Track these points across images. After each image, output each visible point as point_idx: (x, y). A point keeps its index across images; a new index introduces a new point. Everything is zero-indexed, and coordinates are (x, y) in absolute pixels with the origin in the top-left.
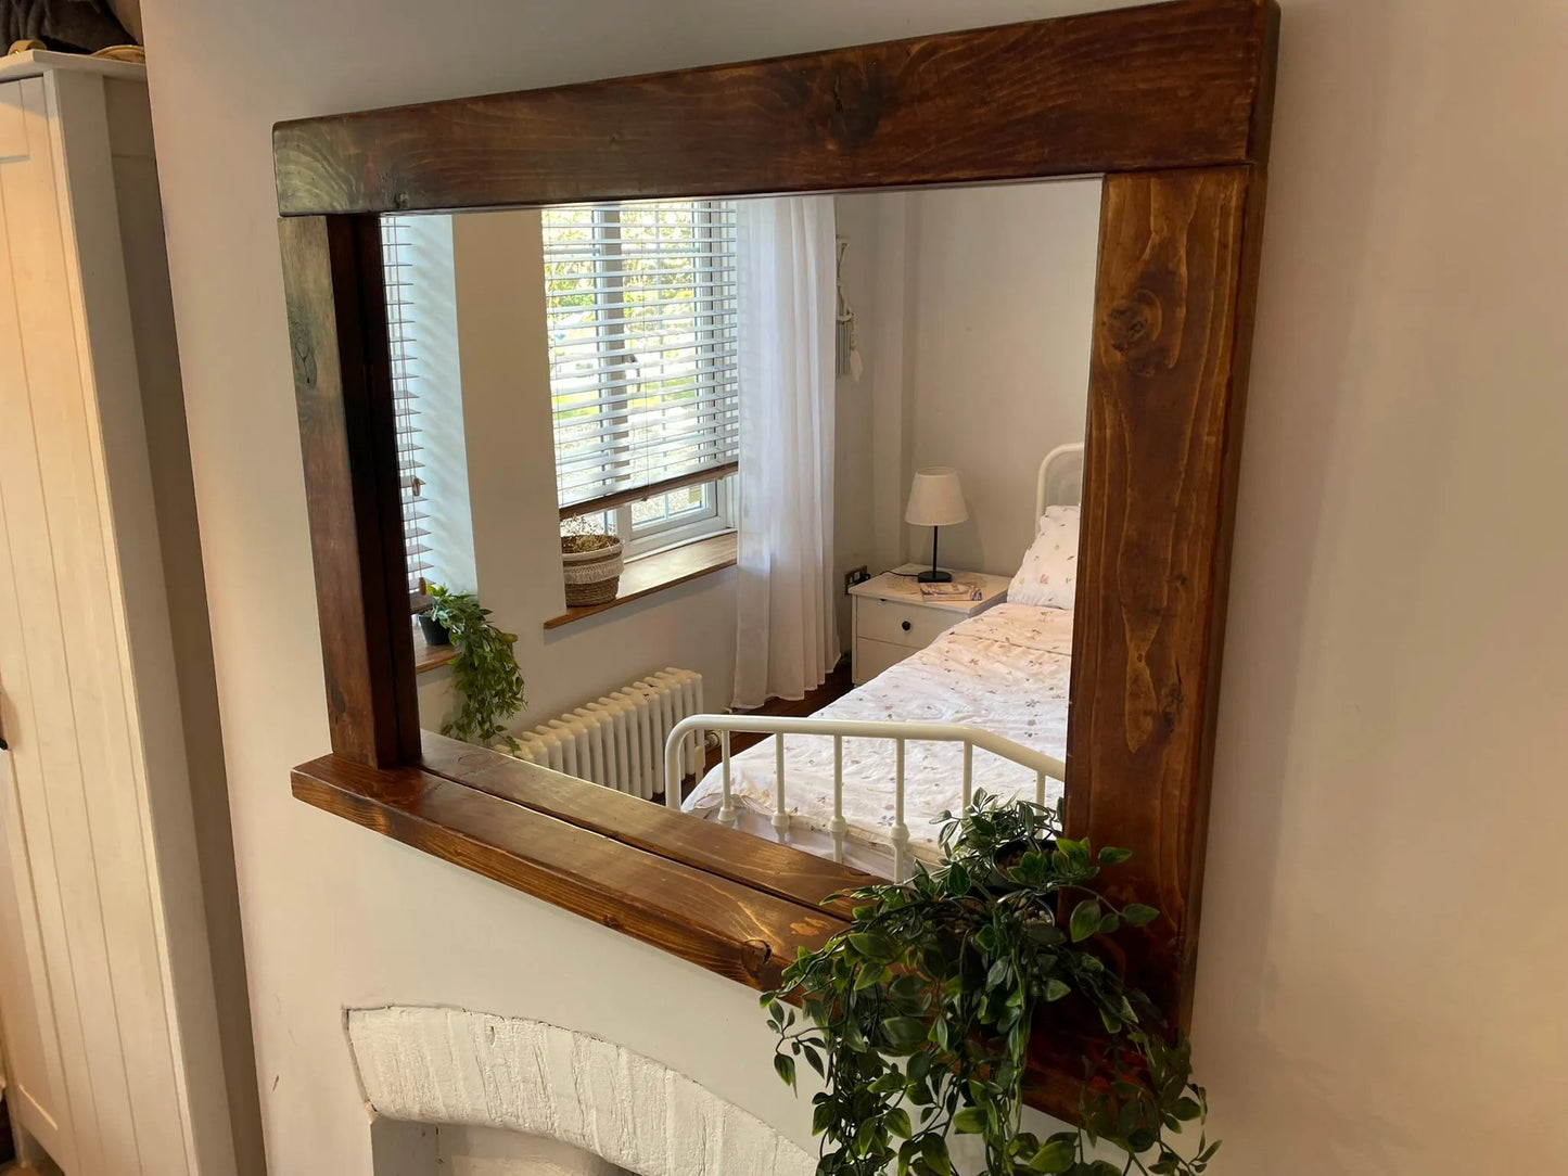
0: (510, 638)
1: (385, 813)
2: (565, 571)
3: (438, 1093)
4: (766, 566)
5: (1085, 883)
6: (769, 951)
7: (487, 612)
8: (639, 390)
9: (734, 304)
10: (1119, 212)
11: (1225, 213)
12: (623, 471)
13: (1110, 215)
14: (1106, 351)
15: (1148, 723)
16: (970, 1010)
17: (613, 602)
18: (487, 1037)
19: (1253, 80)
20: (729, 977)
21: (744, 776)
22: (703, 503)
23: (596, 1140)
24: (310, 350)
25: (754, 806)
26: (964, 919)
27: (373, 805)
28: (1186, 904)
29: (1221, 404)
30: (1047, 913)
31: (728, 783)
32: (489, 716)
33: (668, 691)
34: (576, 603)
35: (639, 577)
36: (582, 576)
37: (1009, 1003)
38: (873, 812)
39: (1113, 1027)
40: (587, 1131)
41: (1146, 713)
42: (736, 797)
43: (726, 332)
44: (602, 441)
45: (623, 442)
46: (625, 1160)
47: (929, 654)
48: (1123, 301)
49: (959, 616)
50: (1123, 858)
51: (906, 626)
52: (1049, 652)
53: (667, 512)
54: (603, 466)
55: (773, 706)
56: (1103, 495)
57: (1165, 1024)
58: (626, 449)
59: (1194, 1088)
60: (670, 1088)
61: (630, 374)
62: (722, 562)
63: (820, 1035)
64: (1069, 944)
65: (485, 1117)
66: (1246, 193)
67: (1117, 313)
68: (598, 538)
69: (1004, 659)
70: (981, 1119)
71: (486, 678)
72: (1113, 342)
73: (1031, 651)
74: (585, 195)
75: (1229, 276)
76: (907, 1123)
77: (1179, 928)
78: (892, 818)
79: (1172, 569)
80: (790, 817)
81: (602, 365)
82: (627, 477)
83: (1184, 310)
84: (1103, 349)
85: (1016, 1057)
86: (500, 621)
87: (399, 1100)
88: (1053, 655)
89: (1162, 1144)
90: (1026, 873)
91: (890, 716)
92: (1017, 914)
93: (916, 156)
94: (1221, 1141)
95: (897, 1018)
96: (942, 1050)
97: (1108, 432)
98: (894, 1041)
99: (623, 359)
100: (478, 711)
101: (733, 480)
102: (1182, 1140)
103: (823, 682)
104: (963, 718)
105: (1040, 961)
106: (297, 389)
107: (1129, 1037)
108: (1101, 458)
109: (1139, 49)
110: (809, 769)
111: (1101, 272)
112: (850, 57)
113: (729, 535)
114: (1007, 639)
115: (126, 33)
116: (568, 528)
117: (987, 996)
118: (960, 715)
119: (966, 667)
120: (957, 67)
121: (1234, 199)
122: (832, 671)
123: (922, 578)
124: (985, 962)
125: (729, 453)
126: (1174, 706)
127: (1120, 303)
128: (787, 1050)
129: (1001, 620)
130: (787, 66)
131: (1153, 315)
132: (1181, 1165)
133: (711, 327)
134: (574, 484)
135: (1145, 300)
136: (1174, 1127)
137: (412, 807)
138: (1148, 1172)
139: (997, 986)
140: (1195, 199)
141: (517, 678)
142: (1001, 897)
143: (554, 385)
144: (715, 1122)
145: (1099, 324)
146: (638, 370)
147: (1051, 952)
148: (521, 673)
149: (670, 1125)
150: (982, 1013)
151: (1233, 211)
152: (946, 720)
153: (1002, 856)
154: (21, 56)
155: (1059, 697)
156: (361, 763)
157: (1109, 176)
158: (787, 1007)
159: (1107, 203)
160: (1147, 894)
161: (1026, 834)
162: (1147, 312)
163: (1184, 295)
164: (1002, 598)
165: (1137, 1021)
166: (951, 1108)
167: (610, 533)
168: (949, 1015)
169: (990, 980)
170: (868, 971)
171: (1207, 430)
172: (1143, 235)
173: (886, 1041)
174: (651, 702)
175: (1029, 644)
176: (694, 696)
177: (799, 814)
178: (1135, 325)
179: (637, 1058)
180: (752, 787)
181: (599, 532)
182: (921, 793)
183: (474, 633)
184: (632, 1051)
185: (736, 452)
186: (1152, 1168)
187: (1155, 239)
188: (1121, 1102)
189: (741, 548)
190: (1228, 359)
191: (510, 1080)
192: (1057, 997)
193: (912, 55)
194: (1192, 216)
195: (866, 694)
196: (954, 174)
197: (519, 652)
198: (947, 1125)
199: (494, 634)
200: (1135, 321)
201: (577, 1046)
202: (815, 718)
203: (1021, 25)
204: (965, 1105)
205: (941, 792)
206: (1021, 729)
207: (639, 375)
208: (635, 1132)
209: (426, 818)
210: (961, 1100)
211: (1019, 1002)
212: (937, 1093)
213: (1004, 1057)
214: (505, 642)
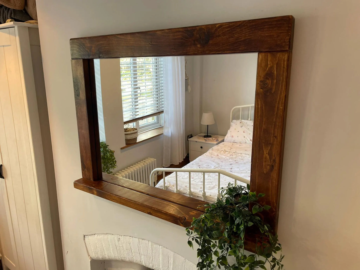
0: (113, 152)
1: (96, 191)
2: (125, 136)
3: (106, 253)
4: (170, 134)
5: (255, 201)
6: (185, 218)
7: (108, 146)
8: (141, 95)
9: (162, 75)
10: (262, 60)
11: (284, 61)
12: (137, 113)
13: (260, 61)
14: (259, 89)
15: (268, 167)
16: (231, 229)
17: (136, 143)
18: (118, 240)
19: (290, 34)
20: (176, 224)
21: (168, 182)
22: (155, 120)
23: (143, 262)
24: (78, 88)
25: (171, 188)
26: (229, 210)
27: (93, 189)
28: (277, 205)
29: (284, 100)
30: (246, 208)
31: (164, 183)
32: (109, 169)
33: (149, 163)
34: (128, 143)
35: (141, 137)
36: (129, 137)
37: (240, 227)
38: (197, 189)
39: (262, 231)
40: (141, 260)
41: (268, 165)
42: (166, 187)
43: (160, 82)
44: (132, 107)
45: (137, 107)
46: (150, 266)
47: (207, 153)
48: (263, 79)
49: (213, 145)
50: (263, 196)
51: (201, 147)
52: (234, 153)
53: (147, 122)
54: (133, 112)
55: (172, 166)
56: (258, 119)
57: (272, 231)
58: (138, 108)
59: (279, 244)
60: (161, 250)
61: (139, 92)
62: (160, 133)
63: (198, 236)
64: (252, 214)
65: (117, 258)
66: (289, 56)
67: (261, 81)
68: (132, 129)
69: (224, 154)
70: (235, 252)
71: (108, 161)
72: (260, 87)
73: (230, 153)
74: (143, 55)
75: (285, 74)
76: (218, 254)
77: (275, 210)
78: (202, 190)
79: (273, 134)
80: (179, 191)
81: (132, 90)
82: (138, 115)
83: (275, 80)
84: (258, 89)
85: (242, 239)
86: (111, 148)
87: (97, 255)
88: (235, 153)
89: (272, 256)
90: (243, 200)
91: (200, 168)
92: (241, 208)
93: (218, 48)
94: (284, 255)
95: (216, 231)
96: (226, 237)
97: (259, 106)
98: (214, 237)
99: (137, 88)
100: (106, 168)
101: (162, 115)
102: (277, 255)
103: (183, 160)
104: (216, 168)
105: (246, 218)
106: (75, 97)
107: (266, 234)
108: (258, 112)
109: (266, 27)
110: (183, 180)
111: (258, 73)
112: (203, 27)
113: (161, 128)
114: (225, 150)
115: (31, 17)
116: (126, 126)
117: (235, 226)
118: (215, 167)
119: (216, 156)
120: (227, 30)
121: (286, 58)
122: (185, 158)
123: (205, 137)
124: (234, 219)
125: (161, 109)
126: (274, 164)
127: (262, 79)
128: (191, 240)
129: (223, 146)
130: (189, 29)
131: (269, 82)
132: (277, 261)
133: (157, 81)
134: (127, 117)
135: (267, 78)
136: (275, 252)
137: (102, 189)
138: (270, 262)
139: (237, 224)
140: (278, 58)
141: (115, 161)
142: (237, 205)
143: (123, 94)
144: (171, 257)
145: (257, 84)
146: (141, 91)
147: (248, 216)
148: (116, 159)
149: (161, 258)
150: (234, 229)
151: (286, 60)
152: (212, 168)
153: (235, 196)
154: (9, 23)
155: (237, 163)
156: (89, 180)
157: (260, 53)
158: (191, 231)
159: (259, 59)
160: (268, 203)
161: (240, 192)
162: (268, 81)
163: (276, 78)
164: (223, 141)
165: (268, 230)
166: (227, 250)
167: (135, 128)
168: (227, 230)
169: (236, 222)
170: (210, 222)
171: (280, 106)
172: (267, 65)
173: (213, 237)
174: (145, 165)
175: (229, 151)
176: (154, 164)
177: (181, 190)
178: (265, 84)
179: (153, 243)
180: (170, 185)
181: (132, 127)
182: (208, 185)
183: (105, 150)
184: (152, 242)
185: (162, 109)
186: (271, 261)
187: (269, 66)
188: (264, 248)
189: (164, 130)
190: (285, 91)
191: (123, 249)
192: (250, 226)
193: (217, 27)
194: (277, 61)
195: (194, 163)
196: (226, 52)
197: (115, 155)
198: (227, 254)
199: (109, 151)
200: (265, 83)
201: (139, 241)
202: (183, 168)
203: (240, 21)
204: (230, 250)
205: (212, 184)
206: (229, 170)
207: (141, 92)
208: (152, 260)
209: (106, 192)
210: (230, 249)
211: (242, 227)
212: (224, 247)
213: (240, 238)
214: (112, 152)
